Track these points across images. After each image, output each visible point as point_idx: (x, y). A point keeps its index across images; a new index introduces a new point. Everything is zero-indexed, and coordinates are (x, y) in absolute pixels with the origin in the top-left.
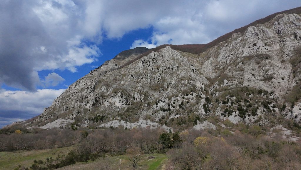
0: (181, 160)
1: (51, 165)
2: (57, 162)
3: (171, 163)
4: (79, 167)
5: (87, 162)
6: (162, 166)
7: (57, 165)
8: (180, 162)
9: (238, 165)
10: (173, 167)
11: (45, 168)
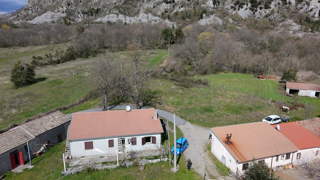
0: (182, 55)
1: (51, 60)
2: (56, 57)
3: (173, 59)
4: (80, 63)
5: (88, 57)
6: (164, 61)
7: (57, 60)
8: (182, 58)
9: (238, 60)
10: (174, 62)
11: (46, 64)
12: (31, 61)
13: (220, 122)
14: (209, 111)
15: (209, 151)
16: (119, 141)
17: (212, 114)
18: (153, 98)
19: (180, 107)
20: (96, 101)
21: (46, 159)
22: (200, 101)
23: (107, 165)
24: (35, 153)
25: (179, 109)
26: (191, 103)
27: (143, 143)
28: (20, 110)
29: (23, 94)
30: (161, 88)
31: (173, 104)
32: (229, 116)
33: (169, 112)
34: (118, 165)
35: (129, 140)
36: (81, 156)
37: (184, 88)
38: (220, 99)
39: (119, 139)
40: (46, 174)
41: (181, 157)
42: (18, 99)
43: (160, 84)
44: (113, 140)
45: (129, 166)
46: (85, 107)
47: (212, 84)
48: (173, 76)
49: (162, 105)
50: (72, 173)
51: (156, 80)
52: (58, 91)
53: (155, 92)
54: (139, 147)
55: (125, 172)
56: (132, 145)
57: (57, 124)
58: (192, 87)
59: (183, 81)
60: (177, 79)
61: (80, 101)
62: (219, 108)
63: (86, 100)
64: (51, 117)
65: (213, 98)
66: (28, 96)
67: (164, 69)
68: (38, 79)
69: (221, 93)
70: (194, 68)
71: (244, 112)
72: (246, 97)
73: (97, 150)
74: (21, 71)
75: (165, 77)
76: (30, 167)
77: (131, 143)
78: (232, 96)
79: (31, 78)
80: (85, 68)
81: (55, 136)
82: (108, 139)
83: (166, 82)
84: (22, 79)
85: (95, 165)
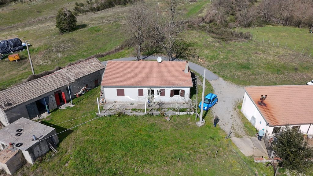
0: (225, 4)
1: (92, 7)
2: (96, 5)
3: (214, 8)
4: (118, 10)
5: (126, 5)
6: (203, 10)
7: (97, 7)
8: (224, 7)
9: (292, 11)
10: (214, 12)
11: (87, 11)
12: (74, 8)
13: (256, 81)
14: (245, 68)
15: (239, 110)
16: (148, 91)
17: (249, 72)
18: (187, 50)
19: (215, 61)
20: (131, 50)
21: (84, 100)
22: (238, 57)
23: (136, 111)
24: (76, 94)
25: (212, 63)
26: (226, 58)
27: (172, 95)
28: (65, 55)
29: (67, 40)
30: (197, 41)
31: (207, 58)
32: (269, 75)
33: (202, 66)
34: (146, 113)
35: (158, 91)
36: (114, 101)
37: (222, 41)
38: (262, 56)
39: (148, 89)
40: (84, 113)
41: (208, 112)
42: (62, 44)
43: (197, 36)
44: (143, 90)
45: (156, 115)
46: (120, 56)
47: (254, 38)
48: (212, 27)
49: (196, 58)
50: (105, 115)
51: (192, 32)
52: (97, 38)
53: (190, 44)
54: (167, 98)
55: (151, 120)
56: (161, 96)
57: (93, 70)
58: (231, 40)
59: (221, 34)
60: (216, 31)
61: (116, 49)
62: (258, 66)
63: (122, 48)
64: (88, 63)
65: (253, 54)
66: (71, 42)
67: (203, 19)
68: (79, 26)
69: (264, 49)
70: (237, 18)
71: (287, 72)
72: (293, 55)
73: (128, 97)
74: (65, 17)
75: (203, 28)
76: (72, 106)
77: (160, 94)
78: (276, 53)
79: (73, 25)
80: (122, 16)
81: (92, 80)
82: (138, 88)
83: (203, 34)
84: (65, 25)
85: (126, 111)
